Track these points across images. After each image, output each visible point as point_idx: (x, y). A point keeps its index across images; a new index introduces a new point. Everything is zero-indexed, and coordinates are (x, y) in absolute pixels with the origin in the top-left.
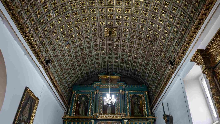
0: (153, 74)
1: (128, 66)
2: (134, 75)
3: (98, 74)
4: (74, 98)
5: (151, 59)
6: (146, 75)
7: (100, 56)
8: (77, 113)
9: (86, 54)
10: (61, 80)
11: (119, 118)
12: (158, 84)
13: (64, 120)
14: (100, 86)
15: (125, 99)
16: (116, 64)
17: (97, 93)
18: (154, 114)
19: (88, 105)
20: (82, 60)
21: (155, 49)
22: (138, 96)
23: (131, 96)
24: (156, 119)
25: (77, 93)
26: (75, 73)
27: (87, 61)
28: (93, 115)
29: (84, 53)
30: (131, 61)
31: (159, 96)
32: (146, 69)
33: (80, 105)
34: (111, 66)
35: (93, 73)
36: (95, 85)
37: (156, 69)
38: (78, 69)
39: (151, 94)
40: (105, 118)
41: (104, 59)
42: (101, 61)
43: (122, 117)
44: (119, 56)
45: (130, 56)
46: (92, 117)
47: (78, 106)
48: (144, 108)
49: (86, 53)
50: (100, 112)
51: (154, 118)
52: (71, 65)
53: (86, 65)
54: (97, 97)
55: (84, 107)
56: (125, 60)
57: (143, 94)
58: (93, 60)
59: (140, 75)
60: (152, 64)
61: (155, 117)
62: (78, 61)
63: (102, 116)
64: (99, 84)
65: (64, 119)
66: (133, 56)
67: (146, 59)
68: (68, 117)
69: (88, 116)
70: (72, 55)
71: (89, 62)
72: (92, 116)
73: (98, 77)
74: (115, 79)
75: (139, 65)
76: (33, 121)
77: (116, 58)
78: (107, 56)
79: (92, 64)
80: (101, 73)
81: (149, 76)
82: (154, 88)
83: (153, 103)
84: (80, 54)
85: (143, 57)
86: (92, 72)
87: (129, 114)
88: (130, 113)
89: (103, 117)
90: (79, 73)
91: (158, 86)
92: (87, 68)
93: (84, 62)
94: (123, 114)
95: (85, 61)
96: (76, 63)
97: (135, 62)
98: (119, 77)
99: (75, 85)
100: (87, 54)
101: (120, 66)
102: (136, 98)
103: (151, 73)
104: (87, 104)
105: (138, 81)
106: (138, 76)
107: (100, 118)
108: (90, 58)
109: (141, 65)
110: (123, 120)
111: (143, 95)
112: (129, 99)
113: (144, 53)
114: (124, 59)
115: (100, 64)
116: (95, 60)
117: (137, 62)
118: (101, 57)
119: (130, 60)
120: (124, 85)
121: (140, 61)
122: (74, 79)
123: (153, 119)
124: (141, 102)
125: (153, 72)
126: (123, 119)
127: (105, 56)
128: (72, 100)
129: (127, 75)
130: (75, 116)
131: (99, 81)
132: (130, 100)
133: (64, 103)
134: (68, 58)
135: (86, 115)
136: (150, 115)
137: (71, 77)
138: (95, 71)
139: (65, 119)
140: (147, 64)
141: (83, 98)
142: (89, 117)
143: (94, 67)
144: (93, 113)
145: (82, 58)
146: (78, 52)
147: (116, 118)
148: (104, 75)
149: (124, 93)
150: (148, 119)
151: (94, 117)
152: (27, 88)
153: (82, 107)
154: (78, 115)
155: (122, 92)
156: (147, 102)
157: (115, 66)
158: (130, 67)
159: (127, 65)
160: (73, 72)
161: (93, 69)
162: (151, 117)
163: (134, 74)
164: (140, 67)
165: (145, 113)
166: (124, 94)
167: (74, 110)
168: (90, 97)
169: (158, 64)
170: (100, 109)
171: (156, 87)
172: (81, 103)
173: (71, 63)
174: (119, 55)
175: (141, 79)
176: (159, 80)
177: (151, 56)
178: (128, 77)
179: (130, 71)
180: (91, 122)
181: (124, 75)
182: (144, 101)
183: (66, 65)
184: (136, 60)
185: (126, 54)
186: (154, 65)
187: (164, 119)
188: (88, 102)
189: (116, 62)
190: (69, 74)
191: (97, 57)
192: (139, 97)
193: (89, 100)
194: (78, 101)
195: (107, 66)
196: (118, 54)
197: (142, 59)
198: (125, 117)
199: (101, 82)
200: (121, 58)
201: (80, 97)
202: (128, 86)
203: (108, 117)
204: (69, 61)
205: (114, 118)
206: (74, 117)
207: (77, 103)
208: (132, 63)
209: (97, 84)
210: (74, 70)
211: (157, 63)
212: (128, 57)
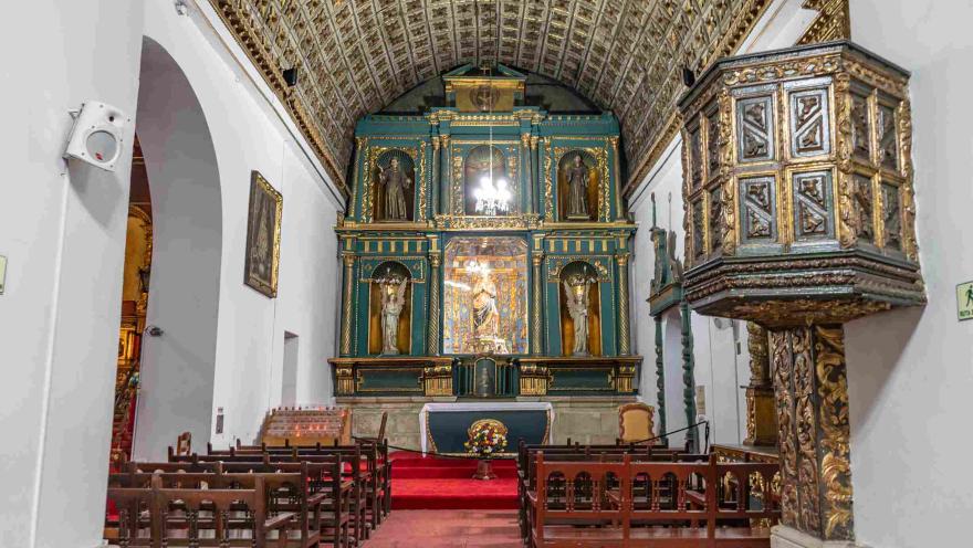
0: (637, 85)
1: (553, 47)
2: (576, 77)
3: (444, 72)
4: (362, 160)
5: (636, 38)
6: (617, 83)
7: (450, 15)
8: (381, 212)
9: (401, 14)
10: (320, 116)
11: (518, 227)
12: (653, 124)
13: (339, 237)
14: (452, 120)
15: (540, 164)
16: (509, 39)
17: (441, 146)
18: (633, 214)
19: (412, 185)
20: (385, 34)
21: (648, 10)
22: (583, 155)
23: (560, 153)
24: (636, 229)
25: (371, 143)
26: (362, 80)
27: (405, 35)
28: (433, 219)
29: (394, 10)
30: (565, 33)
31: (650, 163)
32: (617, 64)
33: (385, 188)
34: (491, 44)
35: (424, 71)
36: (433, 116)
37: (649, 73)
38: (372, 62)
39: (629, 148)
40: (472, 228)
41: (466, 23)
42: (454, 30)
43: (527, 224)
44: (520, 15)
45: (560, 18)
46: (431, 225)
47: (381, 189)
48: (600, 193)
49: (401, 9)
50: (455, 208)
51: (630, 226)
52: (350, 57)
53: (398, 47)
54: (444, 161)
55: (401, 192)
56: (543, 29)
57: (602, 144)
58: (425, 29)
59: (596, 79)
60: (635, 53)
61: (633, 223)
62: (372, 40)
63: (463, 223)
64: (448, 112)
65: (339, 232)
66: (572, 18)
67: (618, 33)
68: (350, 225)
69: (416, 221)
70: (354, 25)
71: (412, 38)
72: (431, 222)
73: (444, 84)
74: (505, 91)
75: (592, 47)
76: (278, 258)
77: (512, 22)
78: (477, 14)
79: (419, 44)
80: (452, 69)
81: (624, 88)
82: (639, 132)
83: (630, 181)
84: (381, 15)
85: (607, 25)
86: (420, 67)
87: (549, 215)
88: (554, 212)
89: (468, 226)
90: (377, 77)
91: (650, 128)
92: (403, 57)
93: (391, 40)
94: (529, 214)
95: (396, 33)
96: (366, 44)
97: (579, 39)
98: (520, 83)
99: (362, 115)
100: (405, 10)
101: (522, 47)
102: (577, 159)
103: (633, 83)
104: (409, 181)
105: (590, 97)
106: (591, 81)
107: (457, 228)
108: (414, 24)
109: (601, 50)
110: (529, 234)
111: (602, 152)
112: (553, 164)
113: (611, 13)
114: (540, 24)
115: (451, 38)
116: (432, 28)
117: (585, 38)
118: (453, 19)
119: (563, 30)
120: (537, 116)
121: (596, 38)
122: (360, 100)
123: (626, 230)
124: (593, 175)
125: (640, 81)
126: (529, 231)
127: (467, 15)
128: (357, 170)
129: (548, 74)
130: (374, 223)
131: (449, 99)
132: (557, 168)
133: (335, 184)
134: (340, 35)
135: (410, 218)
136: (621, 218)
137: (348, 96)
138: (432, 62)
139: (345, 232)
140: (620, 51)
141: (395, 163)
142: (420, 225)
143: (430, 52)
144: (431, 211)
145: (387, 27)
146: (373, 10)
147: (509, 228)
148: (465, 74)
149: (537, 145)
150: (611, 230)
151: (436, 226)
152: (255, 174)
153: (393, 190)
154: (384, 217)
155: (529, 142)
156: (612, 173)
157: (507, 44)
158: (561, 52)
159: (549, 42)
160: (356, 77)
161: (426, 58)
162: (621, 224)
163: (576, 74)
164: (596, 54)
165: (603, 210)
166: (537, 149)
167: (367, 202)
168: (419, 156)
169: (656, 59)
170: (455, 199)
171: (647, 131)
172: (388, 180)
173: (348, 51)
174: (521, 10)
175: (598, 92)
176: (654, 111)
177: (632, 28)
178: (554, 83)
179: (559, 63)
180: (428, 239)
181: (537, 73)
182: (604, 170)
183: (334, 60)
184: (580, 32)
185: (546, 9)
186: (641, 58)
187: (652, 240)
188: (411, 175)
189: (507, 34)
190: (342, 85)
191: (440, 20)
192: (589, 155)
193: (416, 169)
194: (377, 171)
195: (475, 44)
196: (517, 8)
197: (603, 32)
198: (538, 224)
199: (453, 104)
200: (530, 22)
201: (385, 158)
202: (550, 118)
203: (483, 225)
204: (343, 45)
205: (503, 228)
206: (371, 225)
207: (377, 180)
208: (568, 39)
209: (441, 112)
210: (360, 69)
211: (652, 56)
212: (554, 19)
